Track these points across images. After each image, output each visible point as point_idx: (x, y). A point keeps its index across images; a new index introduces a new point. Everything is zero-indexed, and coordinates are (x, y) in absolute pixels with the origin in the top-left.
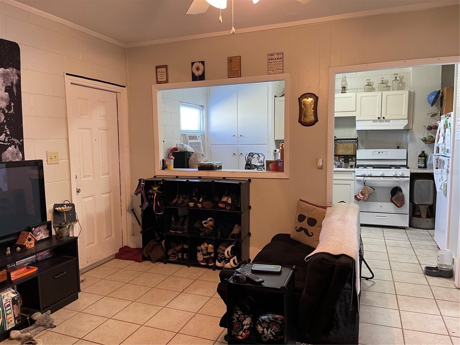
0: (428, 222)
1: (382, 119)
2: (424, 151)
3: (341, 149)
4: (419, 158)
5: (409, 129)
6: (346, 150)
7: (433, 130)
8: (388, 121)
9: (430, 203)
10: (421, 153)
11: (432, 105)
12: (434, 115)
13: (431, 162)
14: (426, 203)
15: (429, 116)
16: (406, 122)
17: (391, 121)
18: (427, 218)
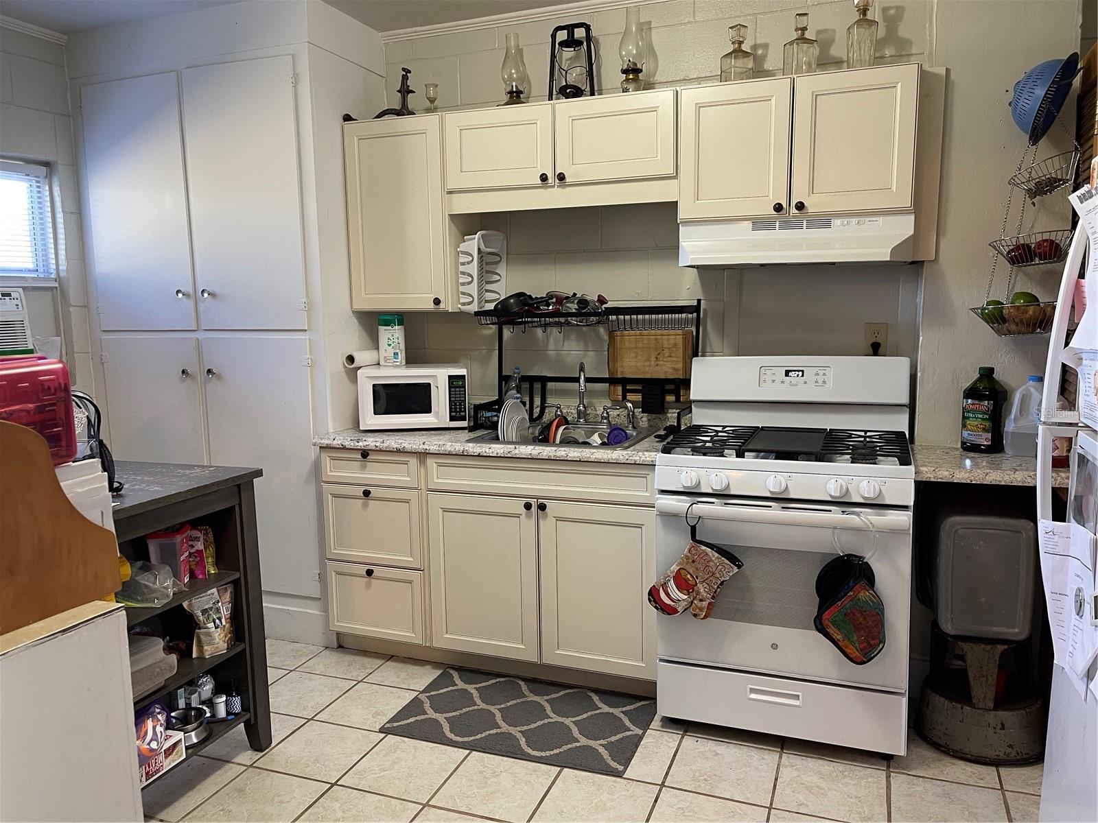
0: (1003, 727)
1: (795, 211)
2: (992, 370)
3: (633, 355)
4: (970, 401)
5: (923, 261)
6: (653, 359)
7: (1038, 267)
8: (823, 221)
9: (1018, 630)
10: (978, 380)
11: (1035, 137)
12: (1044, 188)
13: (1022, 423)
14: (995, 629)
15: (1020, 194)
16: (904, 227)
17: (837, 222)
18: (996, 708)
